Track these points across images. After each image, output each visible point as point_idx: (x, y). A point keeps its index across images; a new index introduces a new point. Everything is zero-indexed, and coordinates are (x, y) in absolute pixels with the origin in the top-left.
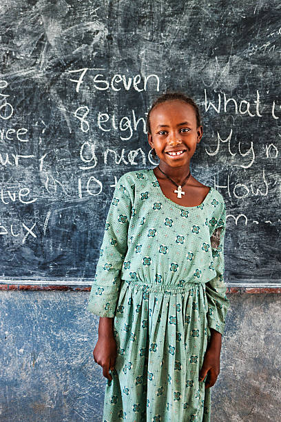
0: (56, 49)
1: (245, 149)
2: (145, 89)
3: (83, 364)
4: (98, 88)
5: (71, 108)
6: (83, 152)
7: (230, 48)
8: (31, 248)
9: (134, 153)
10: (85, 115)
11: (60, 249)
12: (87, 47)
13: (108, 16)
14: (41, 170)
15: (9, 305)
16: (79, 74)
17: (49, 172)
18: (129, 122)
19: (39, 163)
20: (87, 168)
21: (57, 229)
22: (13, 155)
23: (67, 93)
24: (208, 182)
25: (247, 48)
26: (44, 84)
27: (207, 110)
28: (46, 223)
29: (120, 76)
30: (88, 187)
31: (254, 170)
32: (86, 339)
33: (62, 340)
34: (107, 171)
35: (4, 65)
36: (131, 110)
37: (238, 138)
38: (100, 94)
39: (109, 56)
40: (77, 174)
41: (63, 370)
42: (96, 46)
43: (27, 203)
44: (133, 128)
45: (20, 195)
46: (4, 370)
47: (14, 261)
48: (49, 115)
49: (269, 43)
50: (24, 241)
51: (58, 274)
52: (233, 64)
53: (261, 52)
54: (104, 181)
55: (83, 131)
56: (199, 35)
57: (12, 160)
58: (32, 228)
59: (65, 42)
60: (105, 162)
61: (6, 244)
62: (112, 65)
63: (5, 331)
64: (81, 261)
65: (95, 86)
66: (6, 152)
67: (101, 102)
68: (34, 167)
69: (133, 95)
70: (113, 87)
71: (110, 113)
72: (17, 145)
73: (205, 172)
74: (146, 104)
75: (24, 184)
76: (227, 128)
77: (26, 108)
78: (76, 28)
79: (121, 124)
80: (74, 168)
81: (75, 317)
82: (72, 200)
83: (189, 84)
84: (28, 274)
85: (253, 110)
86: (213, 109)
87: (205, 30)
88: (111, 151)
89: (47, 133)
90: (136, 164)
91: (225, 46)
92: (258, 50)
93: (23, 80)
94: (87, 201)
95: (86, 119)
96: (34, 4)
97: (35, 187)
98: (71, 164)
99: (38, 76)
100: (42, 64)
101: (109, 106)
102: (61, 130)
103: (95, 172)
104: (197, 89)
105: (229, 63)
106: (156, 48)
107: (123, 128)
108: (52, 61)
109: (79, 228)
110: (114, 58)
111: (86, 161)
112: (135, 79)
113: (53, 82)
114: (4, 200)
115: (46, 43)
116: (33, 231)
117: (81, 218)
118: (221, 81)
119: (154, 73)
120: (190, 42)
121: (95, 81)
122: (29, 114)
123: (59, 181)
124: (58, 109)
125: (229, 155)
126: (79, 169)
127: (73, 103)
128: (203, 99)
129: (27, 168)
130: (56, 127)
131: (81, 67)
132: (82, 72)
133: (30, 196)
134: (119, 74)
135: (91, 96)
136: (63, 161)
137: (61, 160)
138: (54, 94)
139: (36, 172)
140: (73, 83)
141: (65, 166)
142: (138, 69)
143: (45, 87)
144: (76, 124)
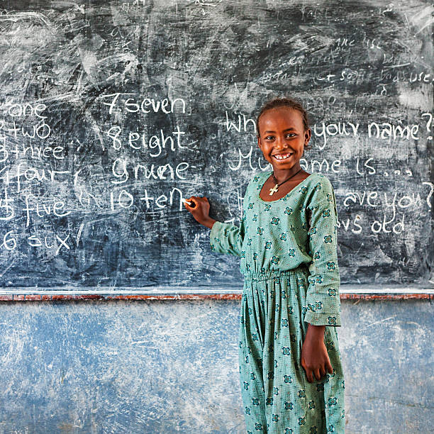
0: (91, 77)
2: (172, 111)
3: (113, 379)
4: (129, 110)
5: (104, 128)
6: (115, 168)
7: (247, 76)
8: (64, 259)
9: (162, 168)
10: (117, 135)
11: (92, 260)
12: (119, 75)
13: (139, 49)
14: (75, 184)
15: (39, 319)
16: (112, 98)
17: (83, 186)
18: (158, 140)
19: (73, 178)
20: (118, 183)
21: (90, 240)
22: (49, 171)
23: (101, 115)
24: (232, 194)
25: (262, 76)
26: (80, 107)
27: (228, 130)
28: (79, 235)
29: (149, 100)
30: (119, 200)
32: (116, 353)
33: (92, 354)
34: (138, 185)
35: (43, 91)
36: (159, 129)
37: (258, 154)
38: (130, 116)
39: (139, 83)
40: (110, 188)
41: (92, 385)
42: (127, 75)
43: (61, 216)
44: (161, 145)
45: (55, 208)
46: (33, 387)
47: (48, 272)
48: (84, 134)
49: (281, 72)
50: (57, 252)
51: (90, 284)
52: (251, 89)
53: (275, 79)
54: (135, 194)
55: (116, 149)
56: (219, 65)
57: (48, 175)
58: (66, 239)
59: (99, 71)
60: (136, 176)
61: (39, 255)
62: (142, 90)
63: (34, 346)
64: (113, 270)
65: (127, 109)
66: (42, 168)
67: (131, 123)
68: (69, 182)
69: (161, 116)
70: (143, 109)
71: (140, 132)
72: (53, 162)
73: (228, 185)
74: (173, 124)
75: (59, 198)
76: (247, 146)
77: (63, 129)
78: (110, 59)
79: (150, 142)
81: (105, 330)
82: (105, 213)
83: (212, 106)
84: (61, 285)
86: (234, 129)
87: (224, 61)
88: (141, 166)
89: (82, 150)
91: (243, 75)
92: (272, 78)
93: (60, 103)
94: (119, 213)
95: (118, 137)
96: (72, 39)
97: (70, 201)
98: (104, 179)
99: (74, 100)
100: (78, 90)
101: (139, 126)
102: (94, 148)
103: (126, 186)
104: (219, 110)
105: (246, 88)
106: (181, 76)
107: (153, 146)
108: (87, 87)
109: (111, 238)
110: (144, 84)
111: (118, 176)
112: (163, 103)
113: (88, 105)
114: (40, 213)
115: (82, 72)
116: (67, 242)
117: (112, 230)
118: (241, 104)
119: (180, 97)
120: (212, 71)
121: (126, 104)
122: (65, 134)
123: (92, 194)
124: (92, 129)
125: (250, 169)
126: (111, 183)
127: (106, 124)
128: (225, 120)
129: (62, 183)
130: (90, 146)
131: (114, 92)
132: (115, 96)
133: (65, 209)
134: (148, 98)
135: (122, 117)
136: (97, 176)
137: (95, 175)
138: (89, 116)
139: (71, 186)
140: (106, 105)
141: (98, 181)
142: (166, 93)
143: (80, 110)
144: (109, 142)
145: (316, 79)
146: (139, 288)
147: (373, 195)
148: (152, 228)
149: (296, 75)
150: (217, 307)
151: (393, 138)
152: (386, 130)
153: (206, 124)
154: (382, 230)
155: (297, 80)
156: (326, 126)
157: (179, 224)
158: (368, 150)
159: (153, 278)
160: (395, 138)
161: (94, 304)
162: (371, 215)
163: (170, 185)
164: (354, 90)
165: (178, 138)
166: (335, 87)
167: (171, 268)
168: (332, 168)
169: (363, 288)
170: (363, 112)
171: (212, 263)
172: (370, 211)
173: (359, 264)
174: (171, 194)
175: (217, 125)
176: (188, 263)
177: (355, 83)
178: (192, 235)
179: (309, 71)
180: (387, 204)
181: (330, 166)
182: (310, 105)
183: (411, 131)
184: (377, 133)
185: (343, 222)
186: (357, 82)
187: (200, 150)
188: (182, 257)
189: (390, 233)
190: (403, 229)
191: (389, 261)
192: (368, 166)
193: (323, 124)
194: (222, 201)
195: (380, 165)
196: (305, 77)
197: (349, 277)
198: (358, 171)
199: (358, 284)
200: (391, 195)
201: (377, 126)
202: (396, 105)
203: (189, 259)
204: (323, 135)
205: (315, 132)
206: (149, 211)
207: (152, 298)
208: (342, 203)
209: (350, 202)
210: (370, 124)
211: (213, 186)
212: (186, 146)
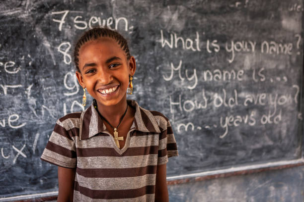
1: (191, 74)
4: (78, 28)
6: (67, 81)
8: (22, 167)
10: (67, 50)
11: (49, 165)
14: (29, 97)
16: (61, 15)
19: (27, 91)
20: (71, 94)
22: (2, 86)
23: (50, 30)
24: (166, 100)
26: (29, 23)
27: (163, 46)
28: (35, 144)
30: (72, 110)
31: (197, 90)
37: (186, 67)
38: (79, 33)
39: (86, 1)
40: (63, 99)
43: (17, 127)
45: (9, 120)
47: (6, 180)
48: (35, 50)
50: (14, 162)
51: (48, 187)
52: (181, 12)
55: (66, 63)
58: (23, 149)
62: (89, 9)
65: (76, 26)
68: (23, 95)
70: (90, 26)
72: (5, 77)
73: (163, 93)
75: (13, 111)
76: (177, 60)
77: (14, 44)
80: (59, 94)
83: (150, 25)
84: (20, 191)
85: (195, 46)
86: (167, 46)
89: (34, 65)
93: (9, 19)
95: (68, 53)
97: (24, 113)
98: (57, 91)
99: (24, 16)
100: (27, 6)
102: (46, 63)
103: (78, 97)
104: (156, 29)
105: (177, 11)
108: (36, 3)
110: (91, 3)
111: (70, 89)
112: (108, 21)
113: (38, 21)
116: (23, 151)
118: (172, 24)
119: (123, 17)
121: (75, 22)
122: (16, 49)
123: (46, 106)
124: (43, 45)
125: (179, 80)
126: (64, 95)
127: (56, 40)
128: (160, 38)
129: (15, 97)
130: (42, 60)
131: (63, 10)
132: (64, 14)
133: (19, 121)
134: (95, 16)
135: (72, 34)
136: (49, 89)
137: (47, 88)
138: (39, 32)
139: (24, 100)
140: (56, 22)
141: (51, 94)
142: (110, 12)
143: (30, 26)
144: (59, 57)
145: (228, 6)
147: (263, 96)
149: (214, 2)
151: (276, 53)
152: (273, 47)
154: (267, 122)
155: (215, 6)
156: (234, 44)
158: (261, 62)
160: (278, 53)
162: (261, 111)
166: (241, 13)
168: (238, 77)
170: (259, 33)
172: (261, 108)
173: (253, 147)
175: (154, 42)
177: (254, 10)
180: (271, 102)
181: (236, 75)
182: (224, 27)
183: (288, 48)
184: (267, 49)
185: (244, 118)
186: (256, 9)
187: (140, 64)
189: (273, 123)
190: (280, 120)
191: (271, 143)
193: (232, 42)
194: (158, 106)
196: (220, 3)
197: (246, 157)
198: (254, 78)
199: (252, 162)
200: (274, 96)
201: (267, 44)
202: (280, 28)
204: (231, 52)
205: (227, 48)
208: (243, 104)
209: (248, 102)
210: (263, 42)
211: (151, 95)
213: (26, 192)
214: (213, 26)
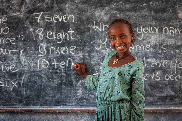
0: (29, 4)
2: (68, 21)
4: (47, 21)
6: (40, 48)
7: (105, 4)
8: (15, 92)
9: (63, 49)
10: (41, 32)
11: (29, 93)
12: (43, 4)
14: (21, 56)
16: (39, 15)
17: (25, 57)
18: (61, 35)
19: (20, 53)
20: (42, 55)
21: (27, 83)
22: (8, 50)
23: (34, 23)
24: (97, 61)
25: (112, 4)
26: (23, 19)
27: (95, 30)
28: (22, 81)
29: (57, 16)
30: (42, 64)
34: (51, 56)
35: (6, 12)
36: (62, 30)
37: (109, 42)
38: (48, 23)
39: (52, 7)
40: (37, 58)
42: (47, 4)
43: (14, 71)
44: (63, 37)
45: (11, 68)
47: (7, 99)
48: (25, 32)
49: (121, 2)
50: (12, 89)
51: (28, 105)
52: (106, 11)
54: (50, 61)
55: (40, 39)
57: (8, 52)
58: (16, 83)
59: (33, 2)
60: (50, 52)
61: (3, 90)
62: (54, 11)
64: (38, 98)
65: (46, 20)
66: (5, 48)
67: (48, 27)
68: (18, 55)
69: (63, 23)
70: (54, 20)
71: (52, 31)
72: (10, 46)
73: (95, 57)
74: (68, 27)
75: (13, 63)
76: (104, 38)
77: (15, 30)
80: (36, 55)
82: (35, 70)
83: (87, 19)
84: (13, 105)
86: (98, 30)
88: (53, 48)
89: (24, 40)
90: (64, 53)
91: (102, 3)
92: (117, 5)
93: (14, 17)
94: (42, 70)
95: (42, 34)
97: (18, 64)
98: (35, 54)
99: (21, 16)
100: (23, 11)
101: (52, 28)
102: (30, 39)
103: (45, 57)
104: (91, 21)
105: (104, 10)
106: (72, 4)
107: (58, 37)
108: (27, 9)
109: (38, 83)
110: (54, 8)
111: (42, 52)
112: (64, 17)
113: (28, 18)
114: (3, 70)
115: (25, 2)
116: (16, 84)
117: (39, 78)
118: (101, 18)
119: (72, 14)
120: (87, 2)
121: (46, 18)
122: (16, 32)
123: (29, 61)
124: (29, 30)
125: (106, 49)
126: (38, 56)
127: (36, 27)
128: (93, 25)
129: (14, 56)
130: (28, 38)
131: (40, 12)
132: (40, 14)
133: (15, 68)
134: (56, 15)
135: (44, 24)
136: (31, 52)
137: (30, 52)
138: (28, 23)
139: (18, 57)
140: (36, 18)
141: (32, 55)
142: (65, 12)
143: (24, 20)
144: (37, 36)
145: (138, 6)
146: (51, 107)
147: (166, 62)
148: (58, 78)
149: (128, 4)
150: (90, 116)
151: (175, 34)
152: (172, 30)
153: (84, 27)
154: (170, 79)
155: (129, 6)
156: (143, 28)
157: (71, 76)
158: (163, 40)
159: (58, 102)
160: (176, 34)
161: (30, 114)
162: (165, 72)
163: (66, 56)
164: (157, 11)
165: (71, 34)
166: (147, 10)
167: (67, 97)
168: (146, 49)
169: (160, 107)
170: (160, 22)
171: (87, 95)
172: (164, 69)
173: (158, 95)
174: (67, 61)
175: (90, 28)
176: (75, 95)
177: (157, 8)
178: (77, 81)
179: (134, 2)
180: (172, 66)
181: (145, 48)
182: (135, 18)
184: (167, 32)
185: (151, 75)
186: (158, 7)
187: (81, 40)
188: (72, 92)
189: (174, 80)
190: (180, 78)
191: (173, 94)
192: (163, 48)
193: (142, 28)
194: (92, 65)
195: (169, 47)
196: (133, 5)
197: (154, 102)
198: (158, 50)
199: (158, 105)
200: (174, 62)
201: (167, 28)
202: (177, 18)
203: (76, 93)
204: (141, 33)
205: (137, 31)
206: (56, 69)
207: (57, 112)
208: (150, 66)
209: (154, 65)
210: (164, 27)
211: (88, 57)
212: (74, 38)
213: (16, 106)
214: (128, 18)
